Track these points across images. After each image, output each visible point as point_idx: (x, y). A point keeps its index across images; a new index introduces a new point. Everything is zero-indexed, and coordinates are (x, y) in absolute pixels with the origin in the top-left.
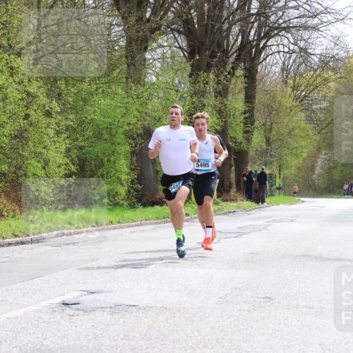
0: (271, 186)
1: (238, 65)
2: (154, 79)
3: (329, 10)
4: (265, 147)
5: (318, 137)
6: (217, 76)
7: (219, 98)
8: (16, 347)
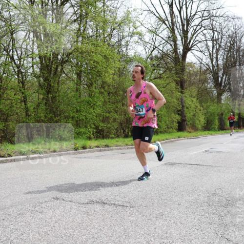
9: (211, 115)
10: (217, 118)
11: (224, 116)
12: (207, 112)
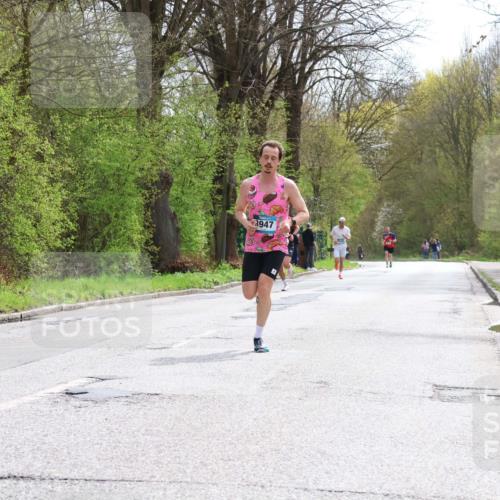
0: (321, 246)
1: (278, 94)
2: (172, 113)
3: (391, 24)
4: (312, 198)
5: (378, 185)
6: (252, 108)
7: (255, 136)
8: (11, 446)
9: (103, 184)
10: (138, 200)
11: (174, 191)
12: (82, 169)
